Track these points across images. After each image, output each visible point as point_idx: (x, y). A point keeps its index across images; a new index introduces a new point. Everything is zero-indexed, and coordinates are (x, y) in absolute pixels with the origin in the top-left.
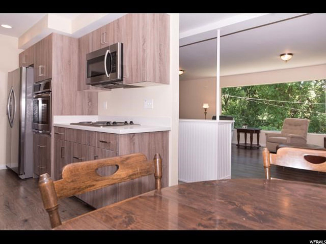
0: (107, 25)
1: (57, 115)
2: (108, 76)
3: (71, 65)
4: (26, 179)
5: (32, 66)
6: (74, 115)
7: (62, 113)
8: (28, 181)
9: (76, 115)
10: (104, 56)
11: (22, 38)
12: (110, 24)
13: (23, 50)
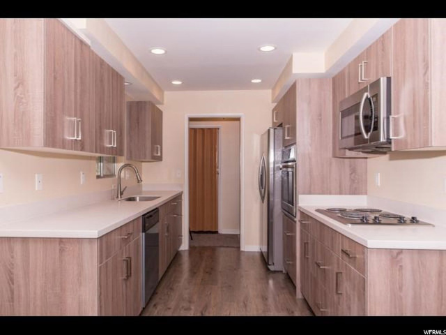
0: (367, 49)
1: (304, 193)
2: (366, 137)
3: (322, 120)
4: (275, 272)
5: (281, 125)
6: (327, 194)
7: (310, 192)
8: (276, 274)
9: (330, 194)
10: (360, 103)
11: (274, 89)
12: (370, 46)
13: (276, 104)
